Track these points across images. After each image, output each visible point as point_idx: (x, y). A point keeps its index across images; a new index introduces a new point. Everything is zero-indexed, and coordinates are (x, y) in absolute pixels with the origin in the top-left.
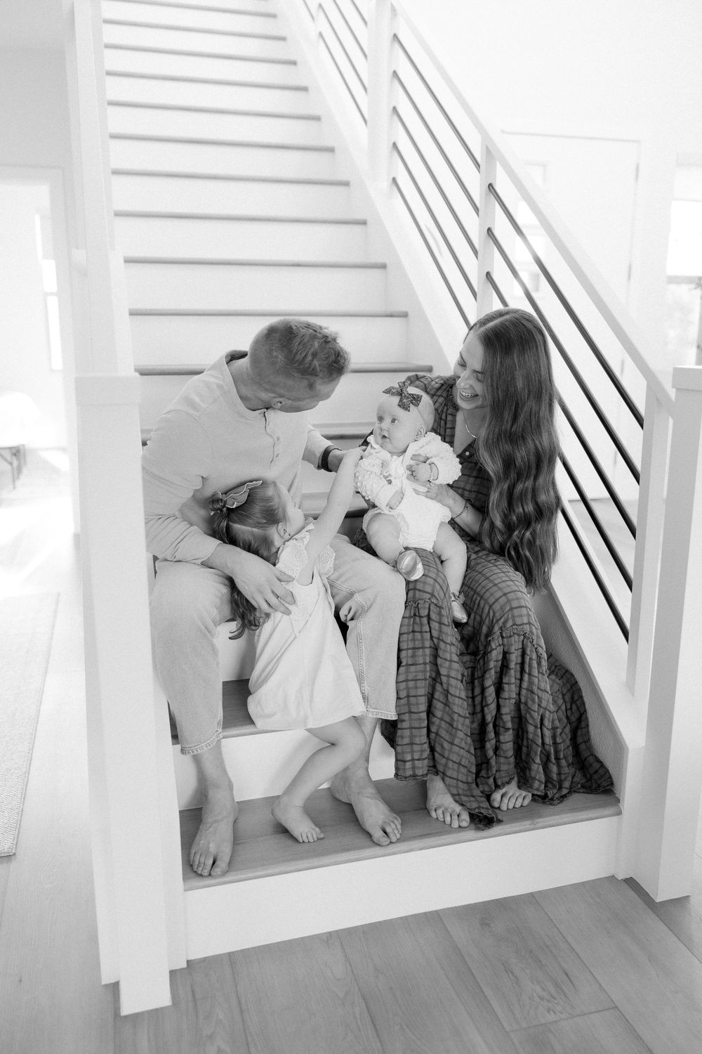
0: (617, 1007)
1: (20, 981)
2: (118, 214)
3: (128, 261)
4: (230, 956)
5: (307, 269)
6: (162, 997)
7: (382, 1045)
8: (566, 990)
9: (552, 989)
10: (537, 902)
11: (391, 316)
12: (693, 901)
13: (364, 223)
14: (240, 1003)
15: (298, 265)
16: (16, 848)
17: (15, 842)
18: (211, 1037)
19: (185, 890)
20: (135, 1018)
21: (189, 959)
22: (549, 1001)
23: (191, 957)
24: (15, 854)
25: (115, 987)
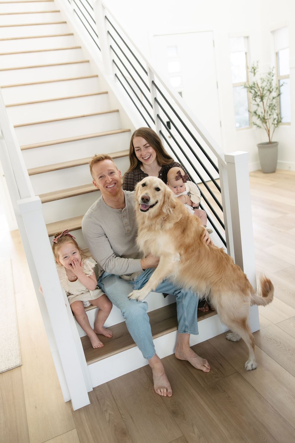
0: (238, 372)
1: (36, 407)
2: (7, 106)
3: (15, 127)
4: (107, 383)
5: (87, 117)
6: (87, 402)
7: (163, 400)
8: (221, 370)
9: (216, 370)
10: (209, 343)
11: (124, 132)
12: (261, 332)
13: (107, 93)
14: (113, 397)
15: (84, 116)
16: (22, 363)
17: (21, 361)
18: (106, 411)
19: (88, 365)
20: (79, 410)
21: (93, 387)
22: (216, 375)
23: (94, 387)
24: (22, 365)
25: (70, 402)
